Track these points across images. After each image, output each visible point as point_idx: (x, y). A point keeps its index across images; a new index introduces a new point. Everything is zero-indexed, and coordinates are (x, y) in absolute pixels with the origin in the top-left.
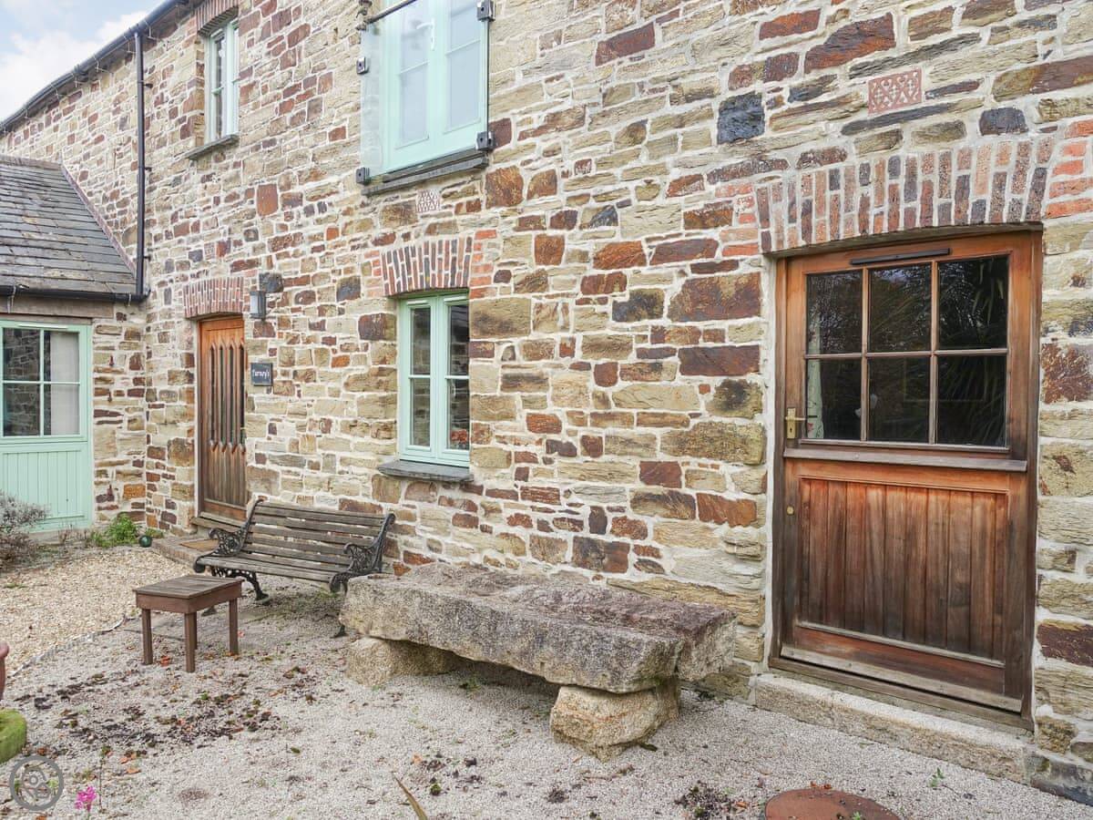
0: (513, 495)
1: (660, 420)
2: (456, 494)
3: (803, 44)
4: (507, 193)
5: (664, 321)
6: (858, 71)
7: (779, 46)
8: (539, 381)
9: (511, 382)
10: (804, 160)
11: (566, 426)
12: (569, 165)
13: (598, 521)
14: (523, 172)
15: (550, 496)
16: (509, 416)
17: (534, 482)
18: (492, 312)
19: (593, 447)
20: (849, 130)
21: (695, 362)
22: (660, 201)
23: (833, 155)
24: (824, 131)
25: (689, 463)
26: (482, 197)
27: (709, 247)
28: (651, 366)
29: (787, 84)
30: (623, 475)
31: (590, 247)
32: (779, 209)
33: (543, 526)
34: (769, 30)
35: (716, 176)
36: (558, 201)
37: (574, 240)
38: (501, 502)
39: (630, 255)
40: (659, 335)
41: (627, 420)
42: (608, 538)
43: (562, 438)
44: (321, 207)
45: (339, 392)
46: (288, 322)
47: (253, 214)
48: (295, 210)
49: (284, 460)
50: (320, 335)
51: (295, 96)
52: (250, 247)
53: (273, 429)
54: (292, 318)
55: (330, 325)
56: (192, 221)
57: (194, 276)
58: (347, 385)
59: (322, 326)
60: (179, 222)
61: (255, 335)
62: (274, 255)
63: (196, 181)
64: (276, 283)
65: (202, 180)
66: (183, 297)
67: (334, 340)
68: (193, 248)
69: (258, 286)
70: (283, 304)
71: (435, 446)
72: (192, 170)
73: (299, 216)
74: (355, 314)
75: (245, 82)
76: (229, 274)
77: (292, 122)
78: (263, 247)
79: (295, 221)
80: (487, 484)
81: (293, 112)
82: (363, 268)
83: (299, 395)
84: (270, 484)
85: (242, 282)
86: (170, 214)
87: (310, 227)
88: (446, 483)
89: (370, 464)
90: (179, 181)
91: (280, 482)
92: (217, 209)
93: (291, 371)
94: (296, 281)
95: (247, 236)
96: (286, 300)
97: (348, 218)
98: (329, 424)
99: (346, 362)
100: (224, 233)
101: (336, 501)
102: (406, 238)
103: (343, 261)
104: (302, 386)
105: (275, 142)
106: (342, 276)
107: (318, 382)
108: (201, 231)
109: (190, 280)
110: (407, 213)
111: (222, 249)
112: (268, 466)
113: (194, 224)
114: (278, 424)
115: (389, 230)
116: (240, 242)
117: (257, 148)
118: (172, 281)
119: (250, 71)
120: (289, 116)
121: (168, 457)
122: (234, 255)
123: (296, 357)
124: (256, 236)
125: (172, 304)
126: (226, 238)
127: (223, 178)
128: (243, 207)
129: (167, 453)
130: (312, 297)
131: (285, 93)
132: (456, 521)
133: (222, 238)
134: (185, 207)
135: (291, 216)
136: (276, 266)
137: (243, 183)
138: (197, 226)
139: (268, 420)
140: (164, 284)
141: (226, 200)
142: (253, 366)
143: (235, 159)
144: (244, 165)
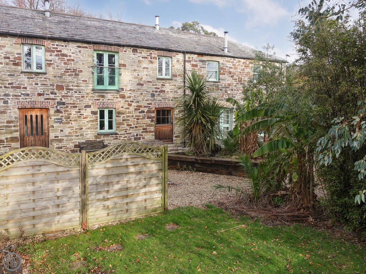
0: (124, 134)
1: (145, 124)
2: (114, 136)
3: (158, 90)
4: (123, 97)
5: (145, 114)
6: (163, 94)
7: (156, 90)
8: (128, 120)
9: (123, 120)
10: (158, 100)
11: (132, 125)
12: (133, 96)
13: (137, 135)
14: (126, 95)
15: (130, 133)
16: (124, 124)
17: (127, 132)
18: (121, 112)
19: (136, 127)
20: (162, 98)
21: (148, 118)
22: (144, 101)
23: (161, 100)
24: (160, 98)
25: (148, 128)
26: (119, 97)
27: (150, 107)
28: (144, 118)
29: (157, 93)
30: (140, 130)
31: (136, 105)
32: (156, 104)
33: (129, 137)
34: (155, 88)
35: (150, 100)
36: (131, 99)
37: (133, 104)
38: (122, 135)
39: (140, 106)
40: (144, 115)
41: (141, 124)
42: (138, 137)
43: (132, 126)
44: (79, 92)
45: (85, 123)
46: (68, 111)
47: (54, 89)
48: (71, 91)
49: (66, 136)
50: (79, 114)
51: (69, 71)
52: (53, 96)
53: (62, 131)
54: (69, 110)
55: (82, 112)
56: (23, 86)
57: (24, 99)
58: (87, 122)
59: (80, 112)
60: (14, 85)
61: (55, 113)
62: (63, 98)
63: (24, 78)
64: (64, 104)
65: (28, 78)
66: (17, 103)
67: (83, 115)
68: (23, 92)
69: (56, 103)
70: (66, 107)
71: (106, 130)
72: (21, 74)
73: (72, 92)
74: (89, 110)
75: (48, 62)
76: (43, 100)
77: (69, 75)
78: (59, 96)
79: (71, 93)
80: (120, 133)
81: (69, 73)
82: (92, 103)
83: (72, 124)
84: (61, 141)
85: (50, 102)
86: (8, 82)
87: (76, 95)
88: (112, 134)
89: (93, 134)
90: (13, 75)
91: (65, 140)
92: (37, 86)
93: (69, 120)
94: (71, 104)
95: (52, 93)
96: (67, 107)
97: (87, 95)
98: (82, 129)
99: (87, 118)
100: (41, 91)
101: (84, 141)
102: (103, 100)
103: (86, 102)
104: (73, 122)
105: (62, 77)
106: (86, 104)
107: (78, 122)
108: (28, 89)
109: (21, 99)
110: (103, 97)
111: (39, 95)
112: (60, 138)
113: (24, 87)
114: (64, 130)
115: (99, 98)
116: (49, 94)
117: (55, 77)
118: (9, 99)
119: (51, 61)
120: (67, 74)
121: (7, 142)
122: (46, 96)
123: (71, 117)
124: (56, 94)
125: (9, 105)
126: (42, 93)
127: (40, 80)
128: (50, 87)
129: (5, 141)
130: (76, 107)
131: (66, 69)
132: (114, 139)
133: (40, 92)
134: (18, 82)
135: (69, 92)
136: (64, 100)
137: (49, 83)
138: (26, 88)
139: (60, 129)
140: (3, 99)
141: (41, 85)
142: (55, 119)
143: (45, 77)
144: (49, 79)
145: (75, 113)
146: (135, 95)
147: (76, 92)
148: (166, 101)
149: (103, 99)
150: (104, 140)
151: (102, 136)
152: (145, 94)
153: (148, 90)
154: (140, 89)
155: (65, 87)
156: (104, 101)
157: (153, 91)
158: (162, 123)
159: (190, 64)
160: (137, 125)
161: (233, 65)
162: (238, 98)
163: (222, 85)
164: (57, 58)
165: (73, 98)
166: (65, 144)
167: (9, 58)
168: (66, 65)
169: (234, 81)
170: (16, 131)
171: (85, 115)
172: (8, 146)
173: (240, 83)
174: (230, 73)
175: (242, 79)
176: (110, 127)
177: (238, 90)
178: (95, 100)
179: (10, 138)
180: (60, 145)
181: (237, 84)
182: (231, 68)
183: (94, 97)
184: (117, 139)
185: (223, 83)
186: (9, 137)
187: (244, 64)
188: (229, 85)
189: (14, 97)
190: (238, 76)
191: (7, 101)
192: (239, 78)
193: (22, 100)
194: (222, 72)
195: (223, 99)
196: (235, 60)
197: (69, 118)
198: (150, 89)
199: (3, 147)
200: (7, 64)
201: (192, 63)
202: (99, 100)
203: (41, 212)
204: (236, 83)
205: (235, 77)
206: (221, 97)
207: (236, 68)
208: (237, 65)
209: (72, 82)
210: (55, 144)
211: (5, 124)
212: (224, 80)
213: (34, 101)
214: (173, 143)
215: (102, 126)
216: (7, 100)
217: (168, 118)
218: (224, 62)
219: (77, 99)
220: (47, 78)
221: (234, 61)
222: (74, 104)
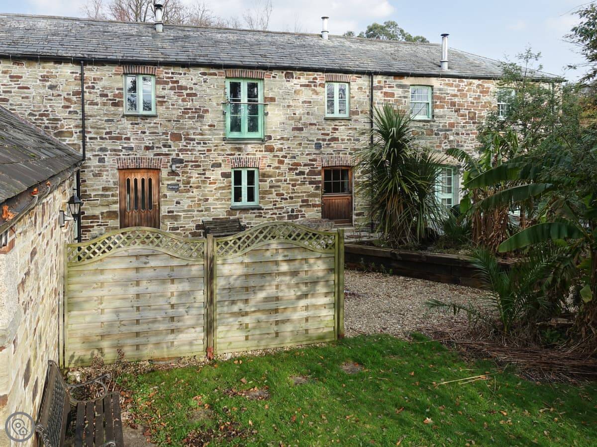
0: (273, 209)
1: (305, 192)
2: (256, 211)
3: (328, 138)
4: (270, 149)
5: (306, 176)
6: (335, 143)
7: (324, 137)
8: (279, 186)
9: (271, 187)
10: (328, 154)
11: (285, 195)
12: (286, 147)
13: (293, 211)
14: (275, 146)
15: (283, 208)
16: (272, 194)
17: (277, 206)
18: (267, 173)
19: (291, 198)
20: (334, 151)
21: (311, 183)
22: (304, 156)
23: (332, 154)
24: (330, 150)
25: (310, 199)
26: (264, 150)
27: (313, 165)
28: (303, 183)
29: (325, 143)
30: (298, 202)
31: (291, 162)
32: (324, 160)
33: (280, 214)
34: (322, 134)
35: (314, 154)
36: (283, 153)
37: (286, 161)
38: (269, 211)
39: (298, 165)
40: (305, 178)
41: (299, 193)
42: (295, 214)
43: (285, 197)
44: (204, 143)
45: (212, 191)
46: (187, 173)
47: (168, 140)
48: (192, 142)
49: (184, 211)
50: (203, 176)
51: (190, 111)
52: (166, 149)
53: (178, 203)
54: (189, 171)
55: (208, 174)
56: (124, 136)
57: (125, 155)
58: (215, 189)
59: (204, 174)
60: (113, 135)
61: (168, 175)
62: (180, 153)
63: (126, 123)
64: (181, 161)
65: (132, 124)
66: (116, 161)
67: (210, 178)
68: (125, 145)
69: (170, 161)
70: (184, 167)
71: (244, 202)
72: (122, 119)
73: (194, 144)
74: (219, 171)
75: (160, 99)
76: (152, 157)
77: (189, 118)
78: (174, 150)
79: (192, 145)
80: (265, 208)
81: (189, 115)
82: (223, 161)
83: (192, 192)
84: (177, 219)
85: (161, 159)
86: (105, 131)
87: (199, 148)
88: (253, 209)
89: (225, 208)
90: (112, 121)
91: (182, 217)
92: (143, 135)
93: (189, 186)
94: (192, 162)
95: (165, 146)
96: (186, 166)
97: (216, 148)
98: (207, 200)
99: (215, 183)
100: (150, 143)
101: (211, 219)
102: (239, 155)
103: (214, 158)
104: (195, 190)
105: (180, 121)
106: (214, 162)
107: (202, 189)
108: (132, 140)
109: (122, 156)
110: (239, 149)
111: (147, 148)
112: (175, 213)
113: (126, 137)
114: (181, 201)
115: (233, 153)
116: (160, 148)
117: (169, 121)
118: (106, 155)
119: (164, 97)
120: (187, 116)
121: (102, 218)
122: (156, 151)
123: (191, 182)
124: (170, 146)
125: (106, 163)
126: (151, 145)
127: (147, 126)
128: (162, 137)
129: (100, 216)
130: (199, 166)
131: (185, 109)
132: (256, 217)
133: (148, 145)
134: (118, 131)
135: (190, 144)
136: (181, 157)
137: (160, 130)
138: (128, 139)
139: (175, 200)
140: (98, 155)
141: (150, 133)
142: (168, 185)
143: (155, 121)
144: (161, 124)
145: (197, 176)
146: (289, 145)
147: (198, 143)
148: (341, 155)
149: (240, 153)
150: (241, 218)
151: (238, 212)
152: (305, 144)
153: (311, 139)
154: (298, 137)
155: (183, 137)
156: (241, 156)
157: (318, 140)
158: (335, 192)
159: (382, 93)
160: (292, 195)
161: (459, 90)
162: (468, 148)
163: (439, 126)
164: (172, 92)
165: (195, 153)
166: (181, 224)
167: (106, 96)
168: (185, 103)
169: (460, 118)
170: (115, 203)
171: (211, 179)
172: (104, 225)
173: (472, 121)
174: (453, 104)
175: (475, 114)
176: (251, 198)
177: (469, 134)
178: (228, 155)
179: (107, 212)
180: (176, 224)
181: (466, 123)
182: (455, 96)
183: (226, 150)
184: (261, 216)
185: (440, 123)
186: (105, 211)
187: (479, 88)
188: (452, 125)
189: (112, 153)
190: (467, 109)
191: (104, 158)
192: (469, 112)
193: (124, 157)
194: (438, 103)
195: (441, 149)
196: (463, 82)
197: (189, 183)
198: (313, 136)
199: (98, 225)
200: (104, 104)
201: (384, 90)
202: (234, 154)
203: (148, 327)
204: (464, 121)
205: (462, 112)
206: (437, 147)
207: (465, 96)
208: (465, 90)
209: (193, 128)
210: (168, 223)
211: (101, 193)
212: (441, 117)
213: (139, 158)
214: (352, 226)
215: (238, 197)
216: (103, 156)
217: (343, 183)
218: (441, 87)
219: (200, 154)
220: (158, 124)
221: (461, 84)
222: (197, 162)
